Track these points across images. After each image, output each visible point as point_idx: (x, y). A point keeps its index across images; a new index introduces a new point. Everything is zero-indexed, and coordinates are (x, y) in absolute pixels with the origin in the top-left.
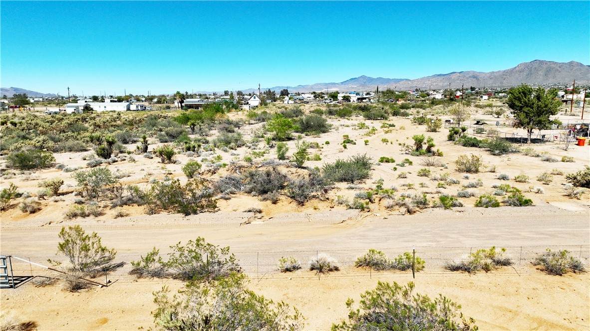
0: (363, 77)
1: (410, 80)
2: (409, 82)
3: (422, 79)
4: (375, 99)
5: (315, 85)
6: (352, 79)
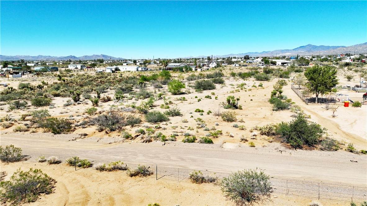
0: (309, 45)
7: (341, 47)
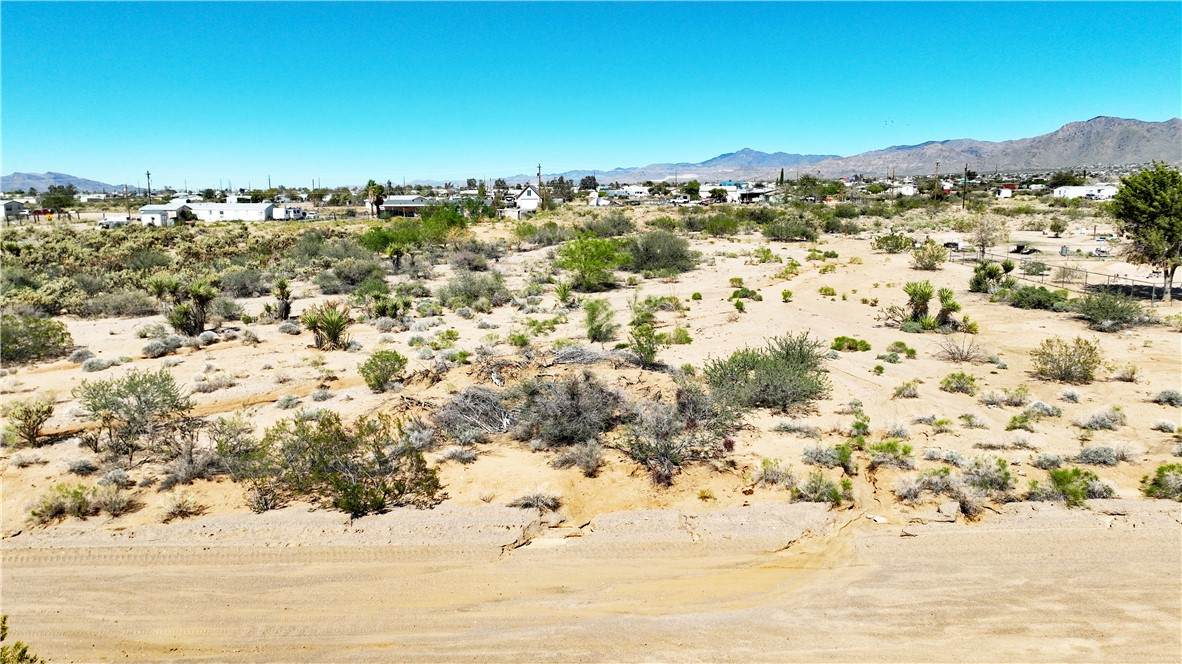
0: (746, 152)
1: (840, 158)
2: (840, 162)
3: (866, 155)
4: (777, 196)
5: (648, 167)
6: (724, 156)
7: (830, 158)
